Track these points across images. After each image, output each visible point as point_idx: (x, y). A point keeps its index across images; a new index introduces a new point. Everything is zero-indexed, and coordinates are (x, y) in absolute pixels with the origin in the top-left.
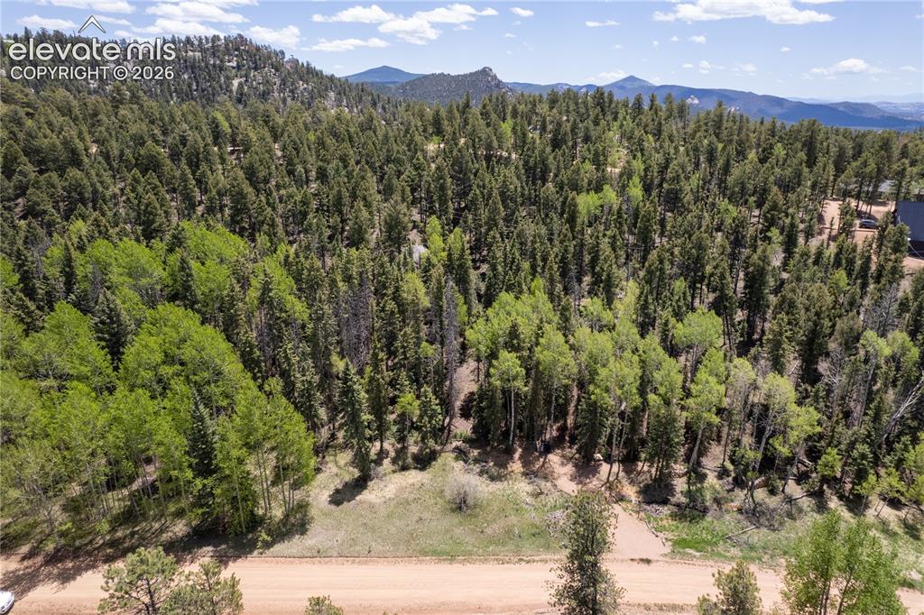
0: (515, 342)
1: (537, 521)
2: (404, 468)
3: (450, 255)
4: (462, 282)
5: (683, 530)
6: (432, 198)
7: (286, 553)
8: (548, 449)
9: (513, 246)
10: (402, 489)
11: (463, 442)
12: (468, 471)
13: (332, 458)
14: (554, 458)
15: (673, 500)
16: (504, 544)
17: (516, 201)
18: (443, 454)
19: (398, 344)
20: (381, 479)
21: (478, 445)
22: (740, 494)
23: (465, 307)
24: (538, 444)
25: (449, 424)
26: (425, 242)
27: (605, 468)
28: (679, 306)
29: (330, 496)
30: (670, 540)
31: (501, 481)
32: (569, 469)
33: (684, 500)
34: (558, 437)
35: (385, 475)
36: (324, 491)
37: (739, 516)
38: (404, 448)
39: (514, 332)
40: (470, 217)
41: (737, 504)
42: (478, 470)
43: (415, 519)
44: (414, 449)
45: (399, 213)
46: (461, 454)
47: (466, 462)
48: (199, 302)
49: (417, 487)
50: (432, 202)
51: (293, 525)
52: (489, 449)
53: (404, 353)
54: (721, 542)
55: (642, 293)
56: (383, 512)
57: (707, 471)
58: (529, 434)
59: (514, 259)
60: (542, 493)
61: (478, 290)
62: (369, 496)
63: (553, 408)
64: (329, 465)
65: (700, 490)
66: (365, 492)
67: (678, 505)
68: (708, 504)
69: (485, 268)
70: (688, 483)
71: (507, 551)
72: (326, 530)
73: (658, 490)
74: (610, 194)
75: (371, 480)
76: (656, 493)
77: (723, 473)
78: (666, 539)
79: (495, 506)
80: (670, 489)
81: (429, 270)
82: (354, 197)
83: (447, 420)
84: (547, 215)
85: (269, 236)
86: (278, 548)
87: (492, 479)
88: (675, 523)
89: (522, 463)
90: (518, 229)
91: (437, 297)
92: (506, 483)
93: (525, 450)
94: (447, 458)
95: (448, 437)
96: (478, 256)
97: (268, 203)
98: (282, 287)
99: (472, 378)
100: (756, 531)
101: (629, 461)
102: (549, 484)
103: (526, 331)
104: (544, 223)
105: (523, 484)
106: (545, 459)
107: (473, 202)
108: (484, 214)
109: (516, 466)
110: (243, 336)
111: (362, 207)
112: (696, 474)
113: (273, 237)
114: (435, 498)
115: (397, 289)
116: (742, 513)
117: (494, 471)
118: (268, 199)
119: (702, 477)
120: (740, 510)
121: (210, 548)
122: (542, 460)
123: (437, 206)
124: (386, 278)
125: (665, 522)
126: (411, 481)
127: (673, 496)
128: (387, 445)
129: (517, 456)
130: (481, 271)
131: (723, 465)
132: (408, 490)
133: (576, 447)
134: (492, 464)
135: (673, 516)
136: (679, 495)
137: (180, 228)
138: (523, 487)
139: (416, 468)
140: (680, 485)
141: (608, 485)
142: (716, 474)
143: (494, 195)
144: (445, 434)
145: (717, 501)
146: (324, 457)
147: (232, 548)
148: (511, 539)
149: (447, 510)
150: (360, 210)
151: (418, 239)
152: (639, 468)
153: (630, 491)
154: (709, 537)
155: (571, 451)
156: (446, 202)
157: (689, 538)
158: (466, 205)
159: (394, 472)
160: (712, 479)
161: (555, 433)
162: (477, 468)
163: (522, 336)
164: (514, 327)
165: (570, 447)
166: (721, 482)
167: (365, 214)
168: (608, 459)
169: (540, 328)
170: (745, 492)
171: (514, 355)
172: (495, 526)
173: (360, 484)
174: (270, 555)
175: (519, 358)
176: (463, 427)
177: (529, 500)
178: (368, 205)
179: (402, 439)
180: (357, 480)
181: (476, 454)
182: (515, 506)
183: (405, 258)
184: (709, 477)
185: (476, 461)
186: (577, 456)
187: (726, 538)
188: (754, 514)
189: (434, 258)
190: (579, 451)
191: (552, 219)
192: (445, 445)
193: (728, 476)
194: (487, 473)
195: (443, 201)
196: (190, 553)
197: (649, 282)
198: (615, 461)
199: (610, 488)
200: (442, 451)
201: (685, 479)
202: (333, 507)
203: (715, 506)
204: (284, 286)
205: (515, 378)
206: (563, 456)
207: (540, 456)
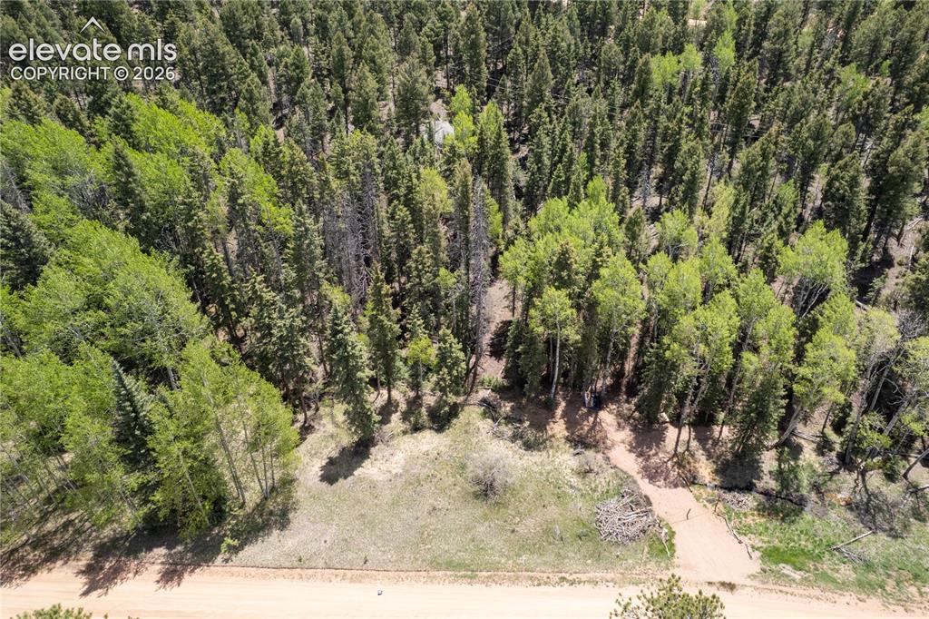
0: (564, 274)
1: (584, 515)
2: (417, 428)
3: (481, 141)
4: (496, 179)
5: (776, 533)
6: (461, 58)
7: (259, 560)
8: (599, 404)
9: (563, 130)
10: (412, 460)
11: (493, 390)
12: (498, 435)
13: (328, 410)
14: (607, 417)
15: (760, 485)
16: (540, 551)
17: (568, 64)
18: (466, 408)
19: (411, 263)
20: (387, 443)
21: (511, 395)
22: (848, 479)
23: (499, 216)
24: (587, 397)
25: (476, 364)
26: (451, 116)
27: (671, 433)
28: (787, 223)
29: (323, 468)
30: (758, 549)
31: (539, 450)
32: (626, 435)
33: (773, 485)
34: (611, 386)
35: (392, 437)
36: (315, 460)
37: (850, 516)
38: (418, 397)
39: (563, 262)
40: (509, 84)
41: (844, 495)
42: (510, 433)
43: (427, 508)
44: (430, 400)
45: (416, 81)
46: (489, 409)
47: (495, 420)
48: (148, 210)
49: (432, 457)
50: (461, 64)
51: (271, 513)
52: (524, 401)
53: (419, 276)
54: (827, 556)
55: (737, 202)
56: (387, 496)
57: (803, 442)
58: (576, 383)
59: (564, 146)
60: (590, 471)
61: (516, 180)
62: (371, 469)
63: (609, 355)
64: (324, 421)
65: (793, 470)
66: (367, 463)
67: (766, 493)
68: (804, 492)
69: (524, 151)
70: (779, 460)
71: (545, 563)
72: (313, 523)
73: (740, 468)
74: (693, 56)
75: (374, 445)
76: (738, 474)
77: (823, 446)
78: (753, 547)
79: (530, 490)
80: (755, 469)
81: (454, 162)
82: (358, 59)
83: (473, 360)
84: (607, 83)
85: (248, 113)
86: (249, 551)
87: (529, 446)
88: (763, 520)
89: (566, 423)
90: (571, 104)
91: (463, 204)
92: (544, 453)
93: (569, 403)
94: (472, 415)
95: (474, 382)
96: (517, 135)
97: (252, 67)
98: (259, 190)
99: (507, 303)
100: (871, 537)
101: (703, 422)
102: (600, 456)
103: (580, 258)
104: (605, 97)
105: (566, 456)
106: (595, 419)
107: (513, 64)
108: (528, 82)
109: (558, 428)
110: (208, 257)
111: (368, 74)
112: (789, 448)
113: (252, 115)
114: (454, 476)
115: (410, 189)
116: (851, 509)
117: (531, 435)
118: (253, 61)
119: (796, 451)
120: (849, 505)
121: (162, 551)
122: (591, 419)
123: (467, 69)
124: (398, 174)
125: (749, 520)
126: (425, 448)
127: (759, 478)
128: (396, 394)
129: (559, 412)
130: (521, 155)
131: (822, 433)
132: (420, 461)
133: (635, 400)
134: (527, 424)
135: (761, 510)
136: (766, 478)
137: (124, 106)
138: (565, 460)
139: (430, 428)
140: (768, 461)
141: (675, 460)
142: (814, 446)
143: (541, 56)
144: (471, 379)
145: (816, 487)
146: (317, 409)
147: (191, 550)
148: (550, 544)
149: (469, 494)
150: (365, 78)
151: (443, 113)
152: (716, 434)
153: (705, 469)
154: (810, 547)
155: (628, 407)
156: (478, 64)
157: (782, 546)
158: (504, 67)
159: (405, 433)
160: (809, 455)
161: (609, 381)
162: (508, 430)
163: (575, 266)
164: (565, 254)
165: (628, 401)
166: (821, 459)
167: (371, 83)
168: (677, 421)
169: (599, 255)
170: (855, 475)
171: (564, 292)
172: (530, 522)
173: (360, 451)
174: (238, 563)
175: (569, 296)
176: (493, 370)
177: (575, 480)
178: (376, 70)
179: (416, 386)
180: (358, 444)
181: (508, 409)
182: (557, 491)
183: (423, 145)
184: (805, 450)
185: (509, 420)
186: (637, 414)
187: (832, 548)
188: (867, 510)
189: (461, 145)
190: (638, 407)
191: (614, 89)
192: (469, 395)
193: (831, 450)
194: (521, 438)
195: (475, 64)
196: (136, 558)
197: (746, 187)
198: (684, 425)
199: (680, 465)
200: (465, 403)
201: (773, 453)
202: (325, 485)
203: (813, 496)
204: (260, 187)
205: (563, 324)
206: (619, 415)
207: (589, 413)
